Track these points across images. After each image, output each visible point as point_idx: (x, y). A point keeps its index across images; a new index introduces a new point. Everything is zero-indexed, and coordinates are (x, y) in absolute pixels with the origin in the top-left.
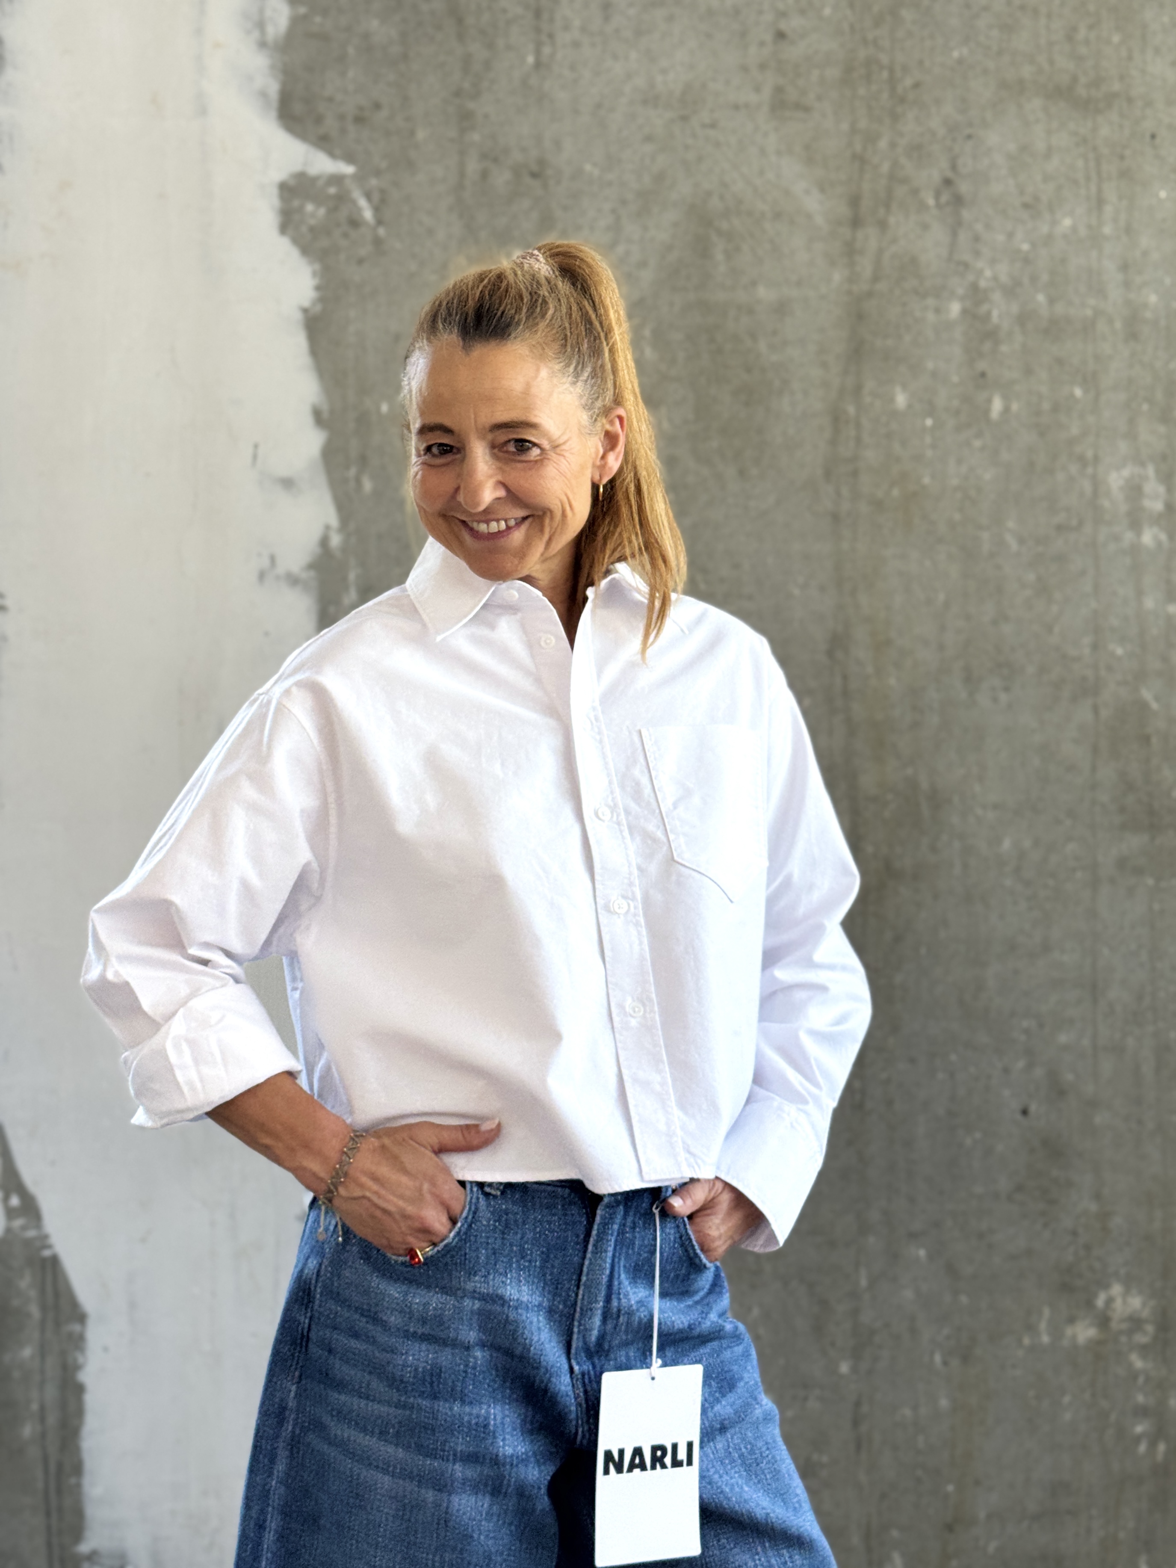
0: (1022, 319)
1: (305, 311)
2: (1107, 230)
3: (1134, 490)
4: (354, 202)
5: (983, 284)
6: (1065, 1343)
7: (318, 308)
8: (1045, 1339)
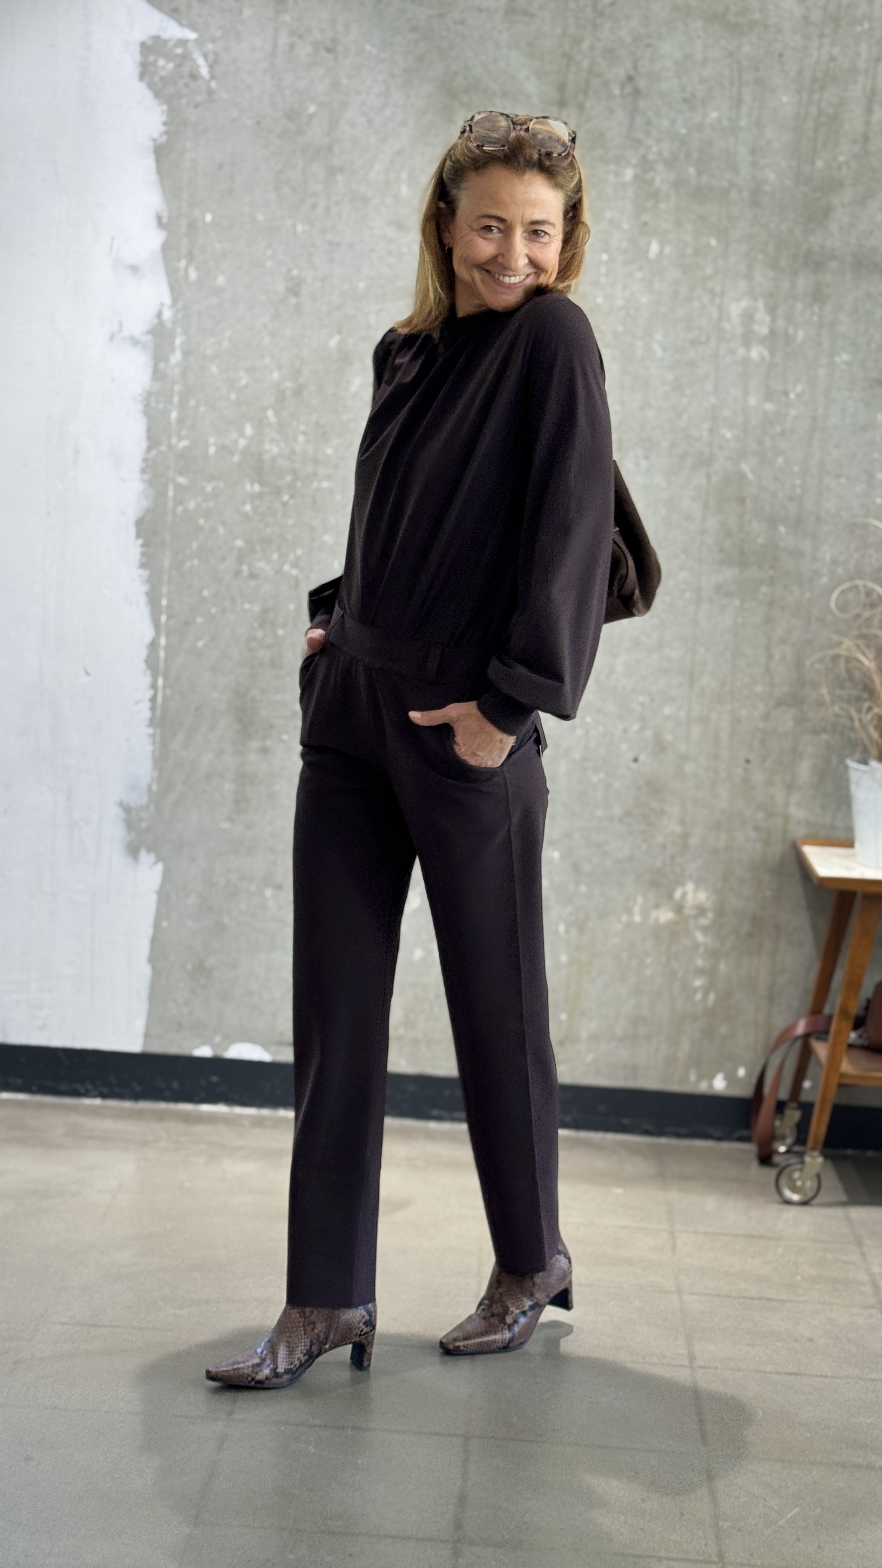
0: (678, 184)
1: (155, 140)
2: (743, 123)
3: (748, 317)
4: (194, 61)
5: (651, 157)
6: (651, 922)
7: (164, 139)
8: (637, 918)
